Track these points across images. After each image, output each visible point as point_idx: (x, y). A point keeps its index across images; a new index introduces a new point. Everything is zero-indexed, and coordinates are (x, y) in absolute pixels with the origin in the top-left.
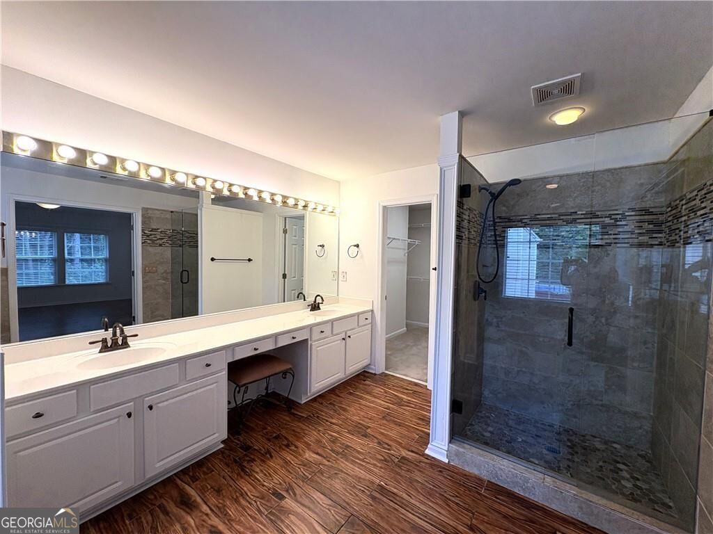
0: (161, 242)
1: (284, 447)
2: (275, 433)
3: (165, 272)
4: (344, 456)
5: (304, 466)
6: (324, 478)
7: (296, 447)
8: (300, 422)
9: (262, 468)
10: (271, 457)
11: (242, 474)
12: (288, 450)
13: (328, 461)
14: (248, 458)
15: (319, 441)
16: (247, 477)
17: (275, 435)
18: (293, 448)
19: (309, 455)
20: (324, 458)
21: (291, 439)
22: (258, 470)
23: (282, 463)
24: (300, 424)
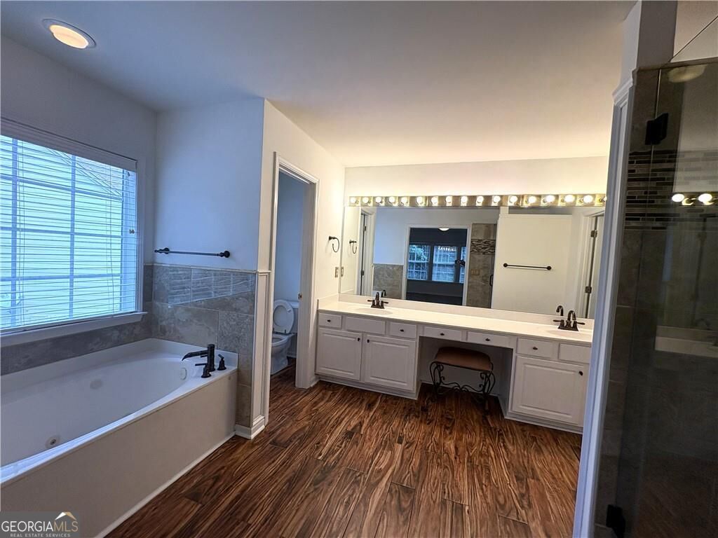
0: (484, 251)
1: (443, 426)
2: (452, 416)
3: (485, 276)
4: (472, 468)
5: (437, 444)
6: (435, 460)
7: (450, 433)
8: (480, 425)
9: (415, 423)
10: (429, 424)
11: (403, 417)
12: (443, 429)
13: (455, 458)
14: (417, 414)
15: (471, 445)
16: (402, 420)
17: (450, 417)
18: (448, 432)
19: (450, 445)
20: (457, 454)
21: (455, 427)
22: (412, 422)
23: (427, 431)
24: (478, 427)
